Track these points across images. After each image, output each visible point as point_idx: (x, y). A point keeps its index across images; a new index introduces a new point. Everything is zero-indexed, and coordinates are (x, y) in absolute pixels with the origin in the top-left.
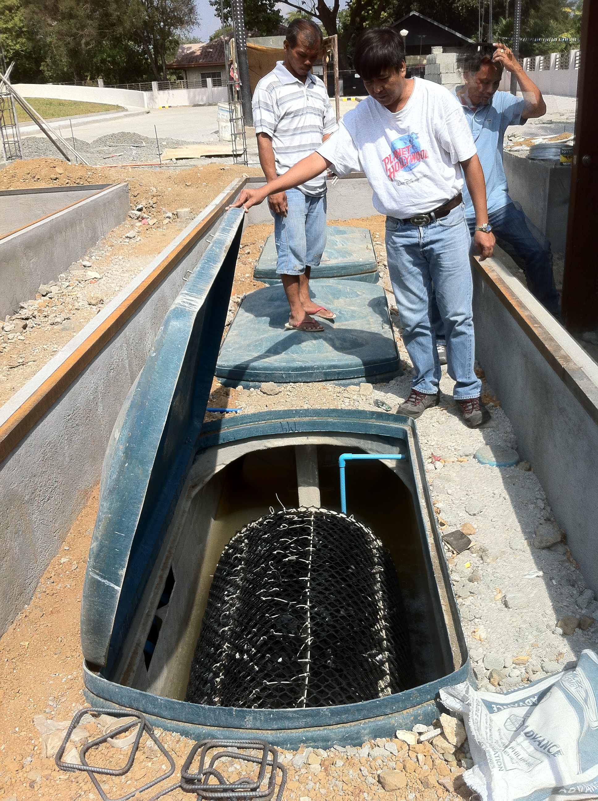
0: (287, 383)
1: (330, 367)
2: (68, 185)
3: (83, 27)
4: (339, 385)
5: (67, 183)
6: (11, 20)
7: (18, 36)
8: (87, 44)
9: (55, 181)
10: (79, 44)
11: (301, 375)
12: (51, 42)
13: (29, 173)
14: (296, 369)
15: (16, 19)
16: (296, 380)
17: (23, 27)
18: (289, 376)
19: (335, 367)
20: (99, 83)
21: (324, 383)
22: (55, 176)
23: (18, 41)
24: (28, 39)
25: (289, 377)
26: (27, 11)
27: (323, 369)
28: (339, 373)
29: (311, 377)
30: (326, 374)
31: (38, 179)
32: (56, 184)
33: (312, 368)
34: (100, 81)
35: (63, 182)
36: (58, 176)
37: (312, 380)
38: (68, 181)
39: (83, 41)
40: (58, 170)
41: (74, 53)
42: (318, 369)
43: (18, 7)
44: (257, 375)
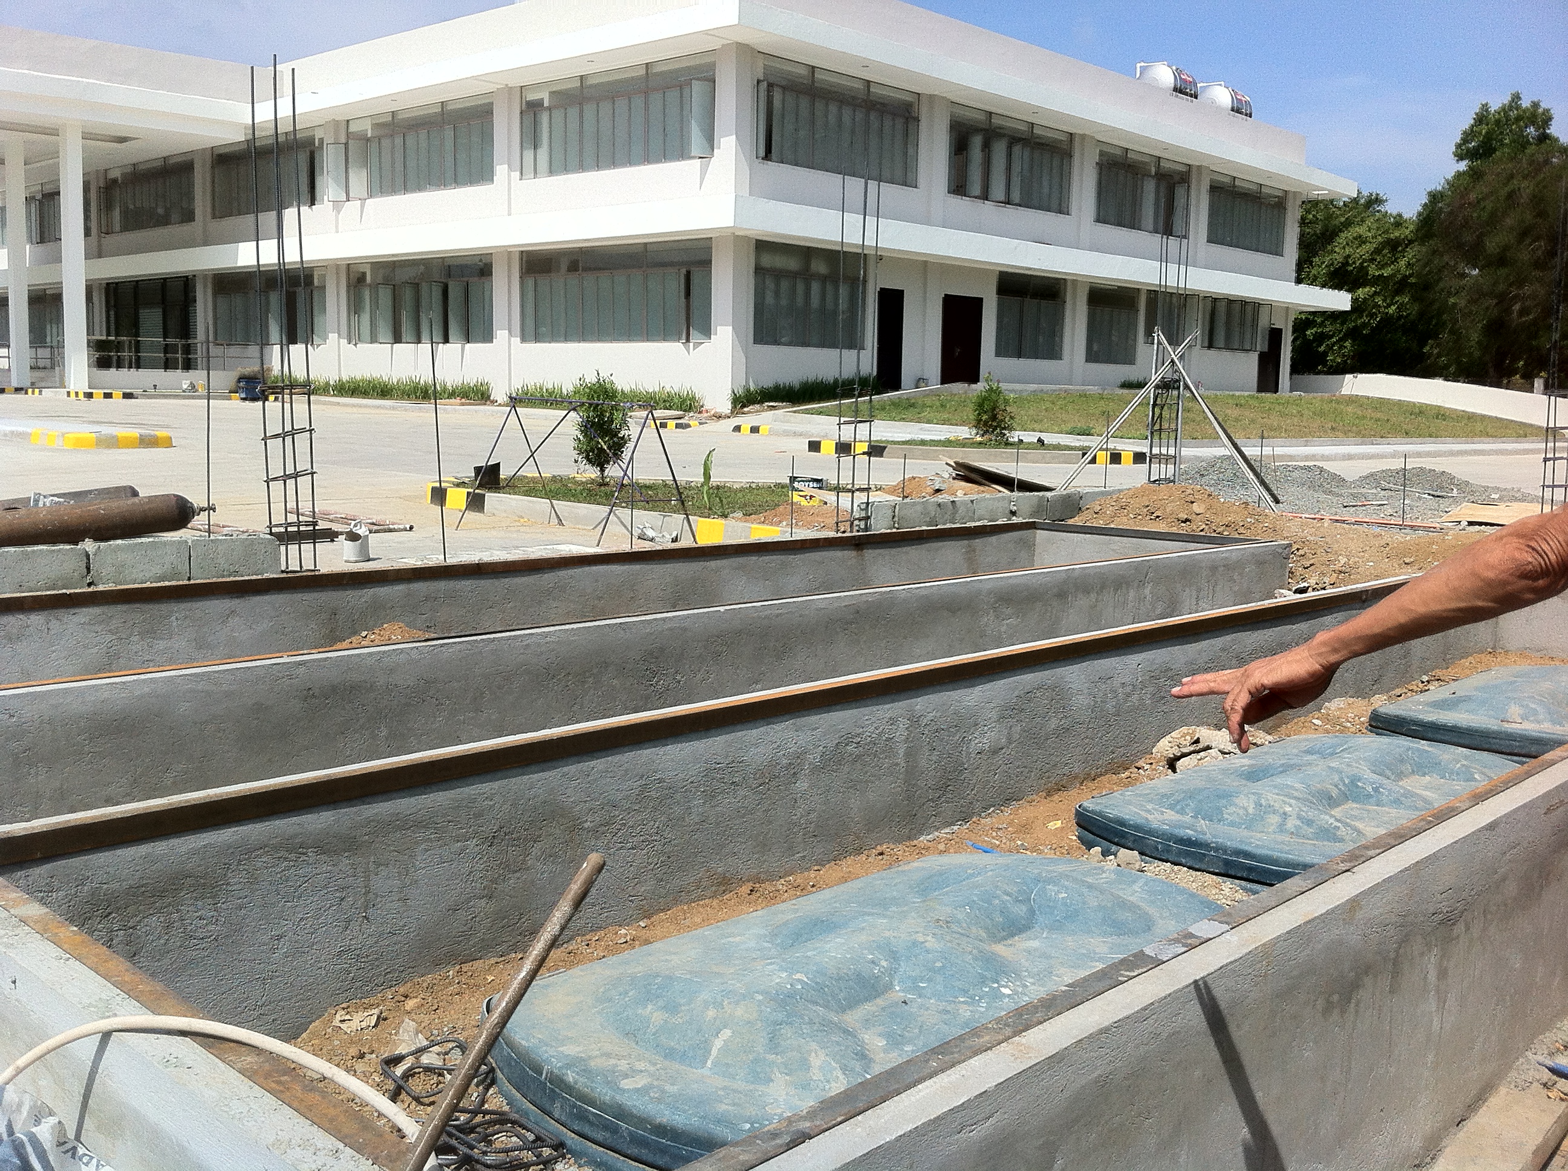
0: (1160, 860)
1: (1239, 853)
2: (1202, 533)
3: (1520, 283)
4: (1244, 889)
5: (1202, 531)
6: (1392, 263)
7: (1398, 292)
8: (1523, 312)
9: (1183, 524)
10: (1508, 311)
11: (1188, 854)
12: (1455, 304)
13: (1148, 506)
14: (1181, 841)
15: (1403, 263)
16: (1176, 859)
17: (1411, 275)
18: (1168, 849)
19: (1247, 855)
20: (1536, 385)
21: (1219, 879)
22: (1186, 516)
23: (1397, 298)
24: (1415, 299)
25: (1168, 851)
26: (1424, 249)
27: (1225, 852)
28: (1251, 869)
29: (1201, 861)
30: (1227, 863)
31: (1158, 517)
32: (1184, 529)
33: (1206, 846)
34: (1538, 383)
35: (1197, 527)
36: (1193, 517)
37: (1203, 867)
38: (1204, 526)
39: (1517, 307)
40: (1196, 508)
41: (1496, 328)
42: (1216, 850)
43: (1411, 242)
44: (1123, 835)
